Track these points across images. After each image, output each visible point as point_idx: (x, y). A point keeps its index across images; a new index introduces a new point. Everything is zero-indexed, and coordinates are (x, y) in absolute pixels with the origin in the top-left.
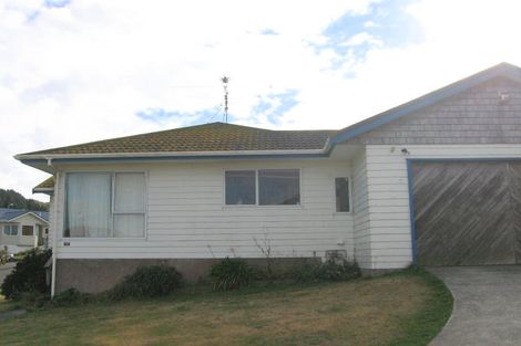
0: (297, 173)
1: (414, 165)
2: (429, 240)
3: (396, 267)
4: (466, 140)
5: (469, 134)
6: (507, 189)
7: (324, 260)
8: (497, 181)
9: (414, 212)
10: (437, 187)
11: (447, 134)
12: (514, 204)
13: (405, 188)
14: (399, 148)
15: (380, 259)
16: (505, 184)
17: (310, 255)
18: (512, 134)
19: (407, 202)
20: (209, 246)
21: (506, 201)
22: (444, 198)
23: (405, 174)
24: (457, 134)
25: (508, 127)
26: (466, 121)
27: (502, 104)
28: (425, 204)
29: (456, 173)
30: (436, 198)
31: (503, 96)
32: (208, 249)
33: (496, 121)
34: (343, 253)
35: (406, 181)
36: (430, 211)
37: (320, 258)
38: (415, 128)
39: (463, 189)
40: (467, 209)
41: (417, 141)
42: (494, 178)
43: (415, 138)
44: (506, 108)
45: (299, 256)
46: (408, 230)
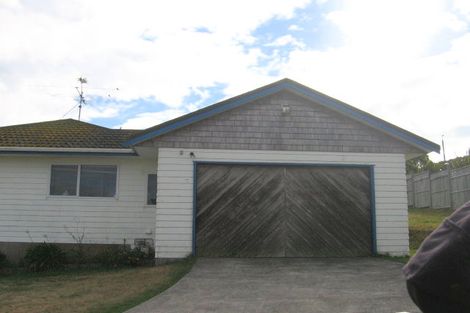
0: (114, 169)
1: (200, 167)
2: (209, 234)
3: (177, 256)
4: (248, 146)
5: (252, 141)
6: (283, 190)
7: (133, 247)
8: (274, 183)
9: (196, 208)
10: (219, 187)
11: (231, 140)
12: (288, 204)
13: (190, 186)
14: (187, 152)
15: (163, 249)
16: (282, 186)
17: (121, 242)
18: (291, 142)
19: (191, 200)
20: (28, 232)
21: (280, 201)
22: (224, 197)
23: (191, 174)
24: (242, 141)
25: (288, 136)
26: (250, 129)
27: (284, 115)
28: (208, 202)
29: (238, 175)
30: (218, 197)
31: (284, 109)
32: (27, 235)
33: (276, 130)
34: (150, 242)
35: (191, 181)
36: (212, 207)
37: (129, 246)
38: (204, 134)
39: (243, 189)
40: (245, 207)
41: (204, 145)
42: (272, 181)
43: (203, 143)
44: (287, 119)
45: (110, 243)
46: (190, 224)
